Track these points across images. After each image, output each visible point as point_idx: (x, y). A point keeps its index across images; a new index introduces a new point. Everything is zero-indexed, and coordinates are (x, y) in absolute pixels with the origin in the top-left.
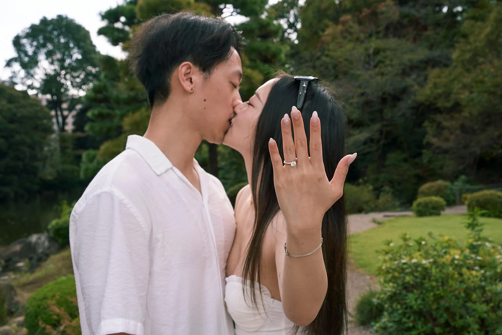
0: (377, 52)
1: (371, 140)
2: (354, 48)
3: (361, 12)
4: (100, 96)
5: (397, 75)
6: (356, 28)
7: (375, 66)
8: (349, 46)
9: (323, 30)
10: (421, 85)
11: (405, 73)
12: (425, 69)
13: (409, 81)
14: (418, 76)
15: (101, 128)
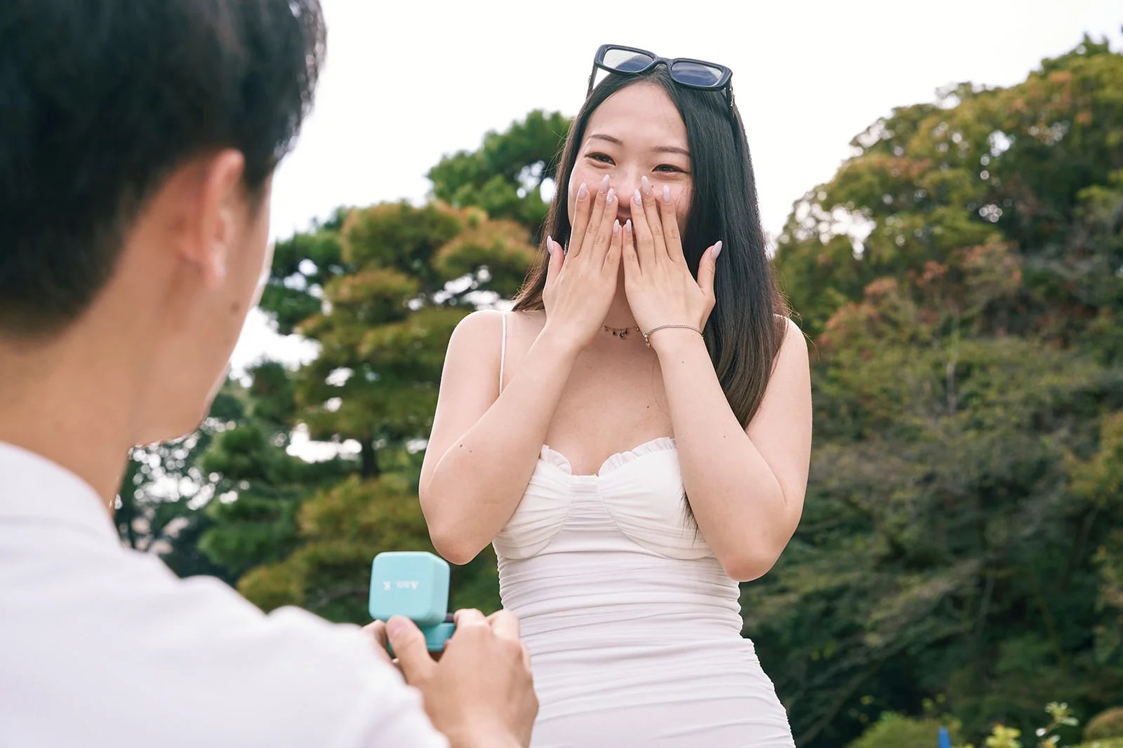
0: (964, 372)
1: (955, 600)
2: (904, 363)
3: (920, 271)
4: (242, 461)
5: (1019, 427)
6: (908, 310)
7: (961, 407)
8: (893, 356)
9: (825, 318)
10: (1083, 454)
11: (1038, 425)
12: (1095, 414)
13: (1052, 443)
14: (1074, 431)
15: (241, 544)
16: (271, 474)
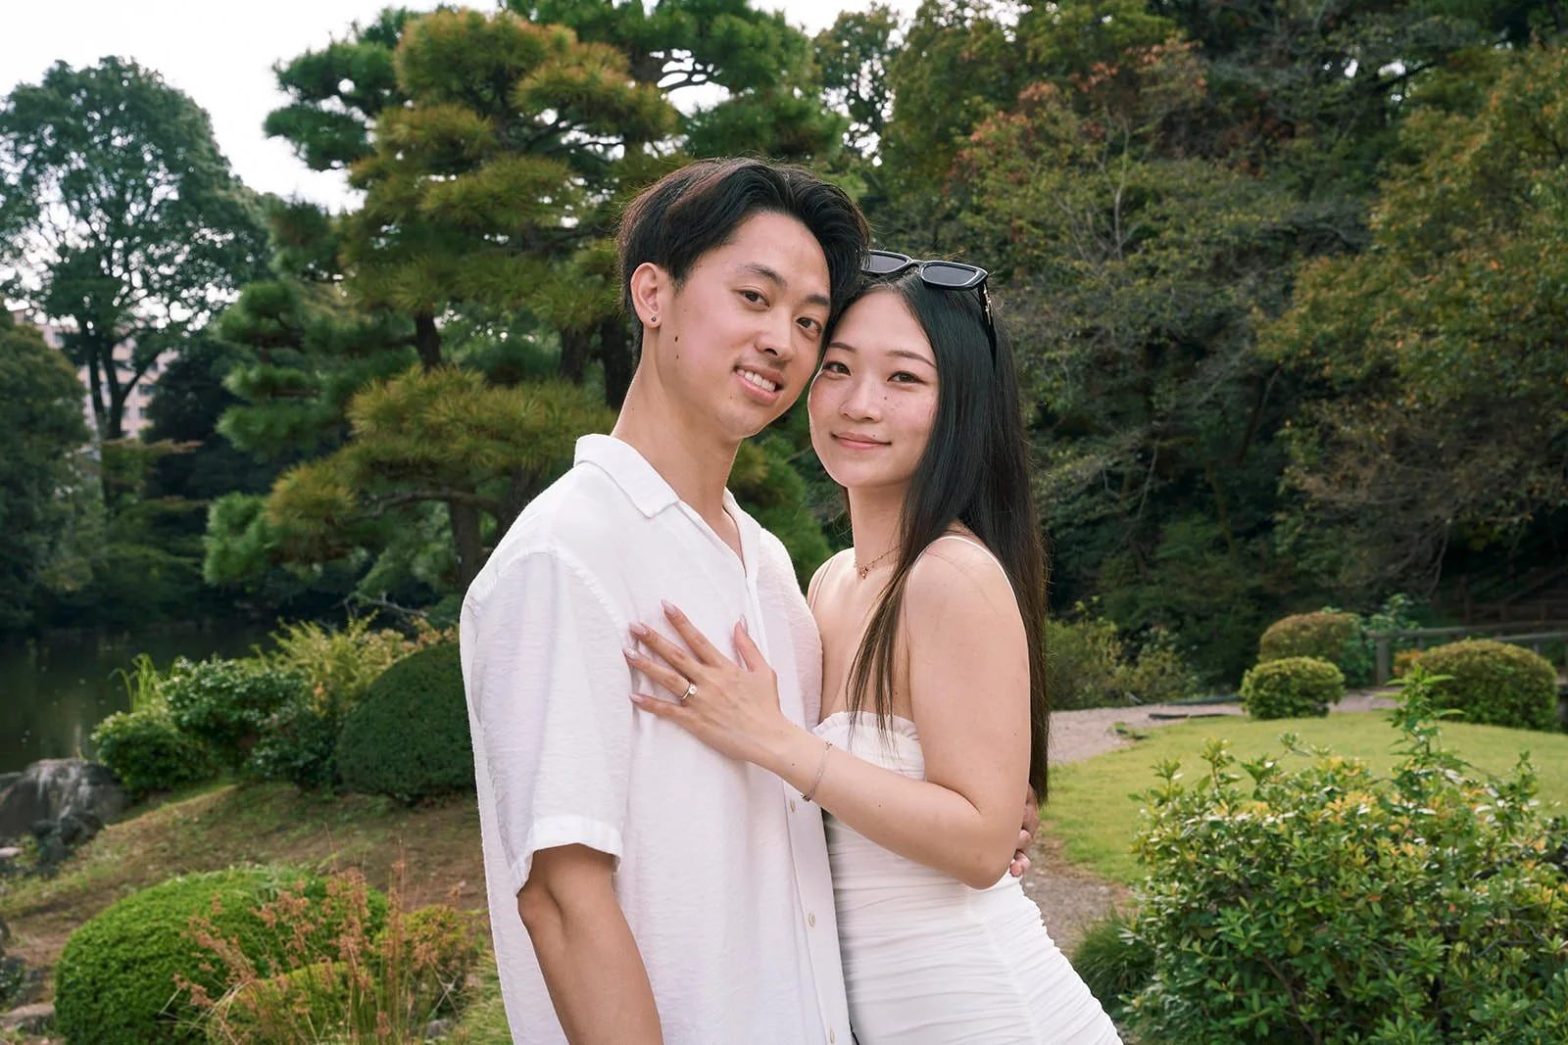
0: (1135, 200)
2: (1062, 189)
3: (1085, 74)
4: (270, 325)
5: (1197, 273)
6: (1071, 123)
7: (1130, 247)
9: (967, 131)
10: (1273, 310)
11: (1222, 270)
12: (1286, 257)
13: (1235, 294)
15: (270, 426)
16: (306, 341)
